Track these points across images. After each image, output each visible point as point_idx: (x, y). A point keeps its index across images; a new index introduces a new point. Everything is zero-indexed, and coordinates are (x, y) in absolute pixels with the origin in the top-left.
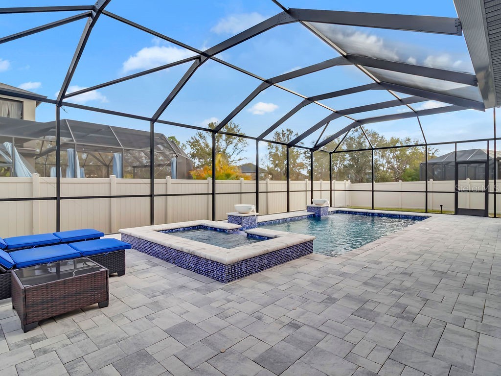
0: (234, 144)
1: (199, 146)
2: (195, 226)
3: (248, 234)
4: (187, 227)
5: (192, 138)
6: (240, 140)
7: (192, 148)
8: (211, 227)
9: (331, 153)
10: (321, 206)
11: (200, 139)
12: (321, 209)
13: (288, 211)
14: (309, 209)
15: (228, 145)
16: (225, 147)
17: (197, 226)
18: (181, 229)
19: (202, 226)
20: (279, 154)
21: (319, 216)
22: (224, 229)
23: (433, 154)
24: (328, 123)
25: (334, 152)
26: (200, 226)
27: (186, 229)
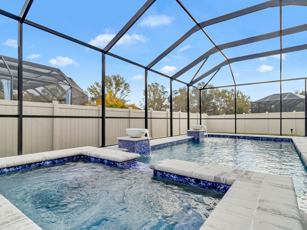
0: (121, 91)
1: (96, 92)
2: (73, 157)
3: (156, 172)
4: (59, 159)
5: (91, 86)
6: (125, 88)
7: (91, 93)
8: (95, 158)
9: (200, 90)
10: (200, 131)
11: (97, 87)
12: (200, 133)
13: (171, 135)
14: (189, 133)
15: (117, 91)
16: (115, 92)
17: (76, 156)
18: (48, 163)
19: (84, 156)
20: (152, 99)
21: (198, 139)
22: (114, 162)
23: (247, 99)
24: (207, 58)
25: (203, 89)
26: (80, 155)
27: (57, 161)
